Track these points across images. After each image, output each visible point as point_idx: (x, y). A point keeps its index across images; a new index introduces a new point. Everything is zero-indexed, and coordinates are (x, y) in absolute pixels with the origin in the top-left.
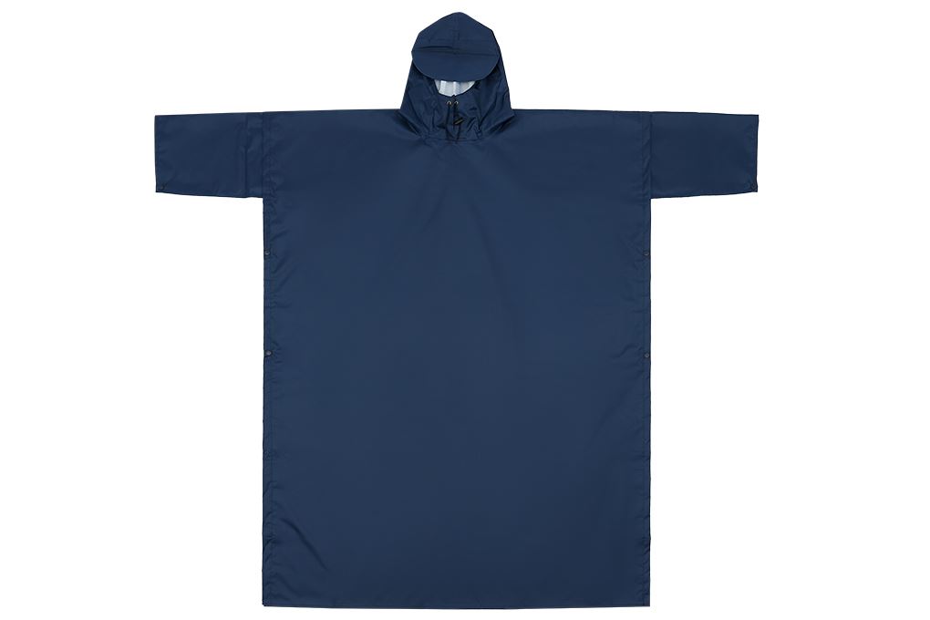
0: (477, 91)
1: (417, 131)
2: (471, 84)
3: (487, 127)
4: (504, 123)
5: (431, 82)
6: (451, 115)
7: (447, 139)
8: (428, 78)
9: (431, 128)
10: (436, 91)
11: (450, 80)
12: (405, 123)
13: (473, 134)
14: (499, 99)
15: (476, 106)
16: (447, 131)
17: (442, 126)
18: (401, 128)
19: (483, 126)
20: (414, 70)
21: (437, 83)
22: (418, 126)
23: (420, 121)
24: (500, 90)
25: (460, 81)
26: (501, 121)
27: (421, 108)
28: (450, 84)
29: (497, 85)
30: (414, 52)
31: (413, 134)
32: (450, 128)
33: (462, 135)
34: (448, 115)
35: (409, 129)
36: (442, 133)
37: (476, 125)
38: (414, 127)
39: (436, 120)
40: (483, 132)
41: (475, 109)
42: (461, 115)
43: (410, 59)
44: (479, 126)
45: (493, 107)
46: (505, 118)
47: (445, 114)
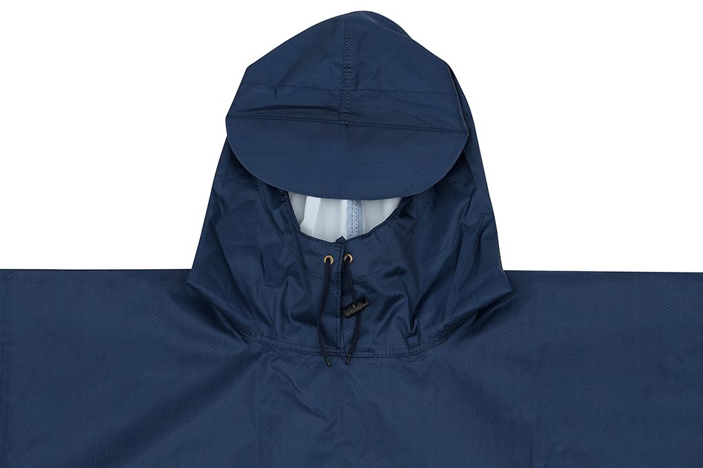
0: (405, 222)
1: (238, 330)
2: (389, 206)
3: (434, 322)
4: (481, 312)
5: (280, 198)
6: (335, 291)
7: (323, 353)
8: (272, 190)
9: (278, 322)
10: (292, 223)
11: (330, 192)
12: (205, 309)
13: (394, 336)
14: (469, 241)
15: (402, 264)
16: (322, 331)
17: (308, 319)
18: (191, 320)
19: (426, 317)
20: (230, 163)
21: (295, 200)
22: (240, 318)
23: (244, 301)
24: (472, 220)
25: (359, 195)
26: (473, 305)
27: (246, 267)
28: (331, 203)
29: (463, 204)
30: (231, 119)
31: (225, 338)
32: (331, 323)
33: (365, 342)
34: (325, 293)
35: (217, 325)
36: (308, 336)
37: (404, 313)
38: (230, 319)
39: (290, 303)
40: (425, 334)
41: (399, 272)
42: (360, 290)
43: (218, 136)
44: (413, 319)
45: (449, 269)
46: (485, 298)
47: (317, 287)
